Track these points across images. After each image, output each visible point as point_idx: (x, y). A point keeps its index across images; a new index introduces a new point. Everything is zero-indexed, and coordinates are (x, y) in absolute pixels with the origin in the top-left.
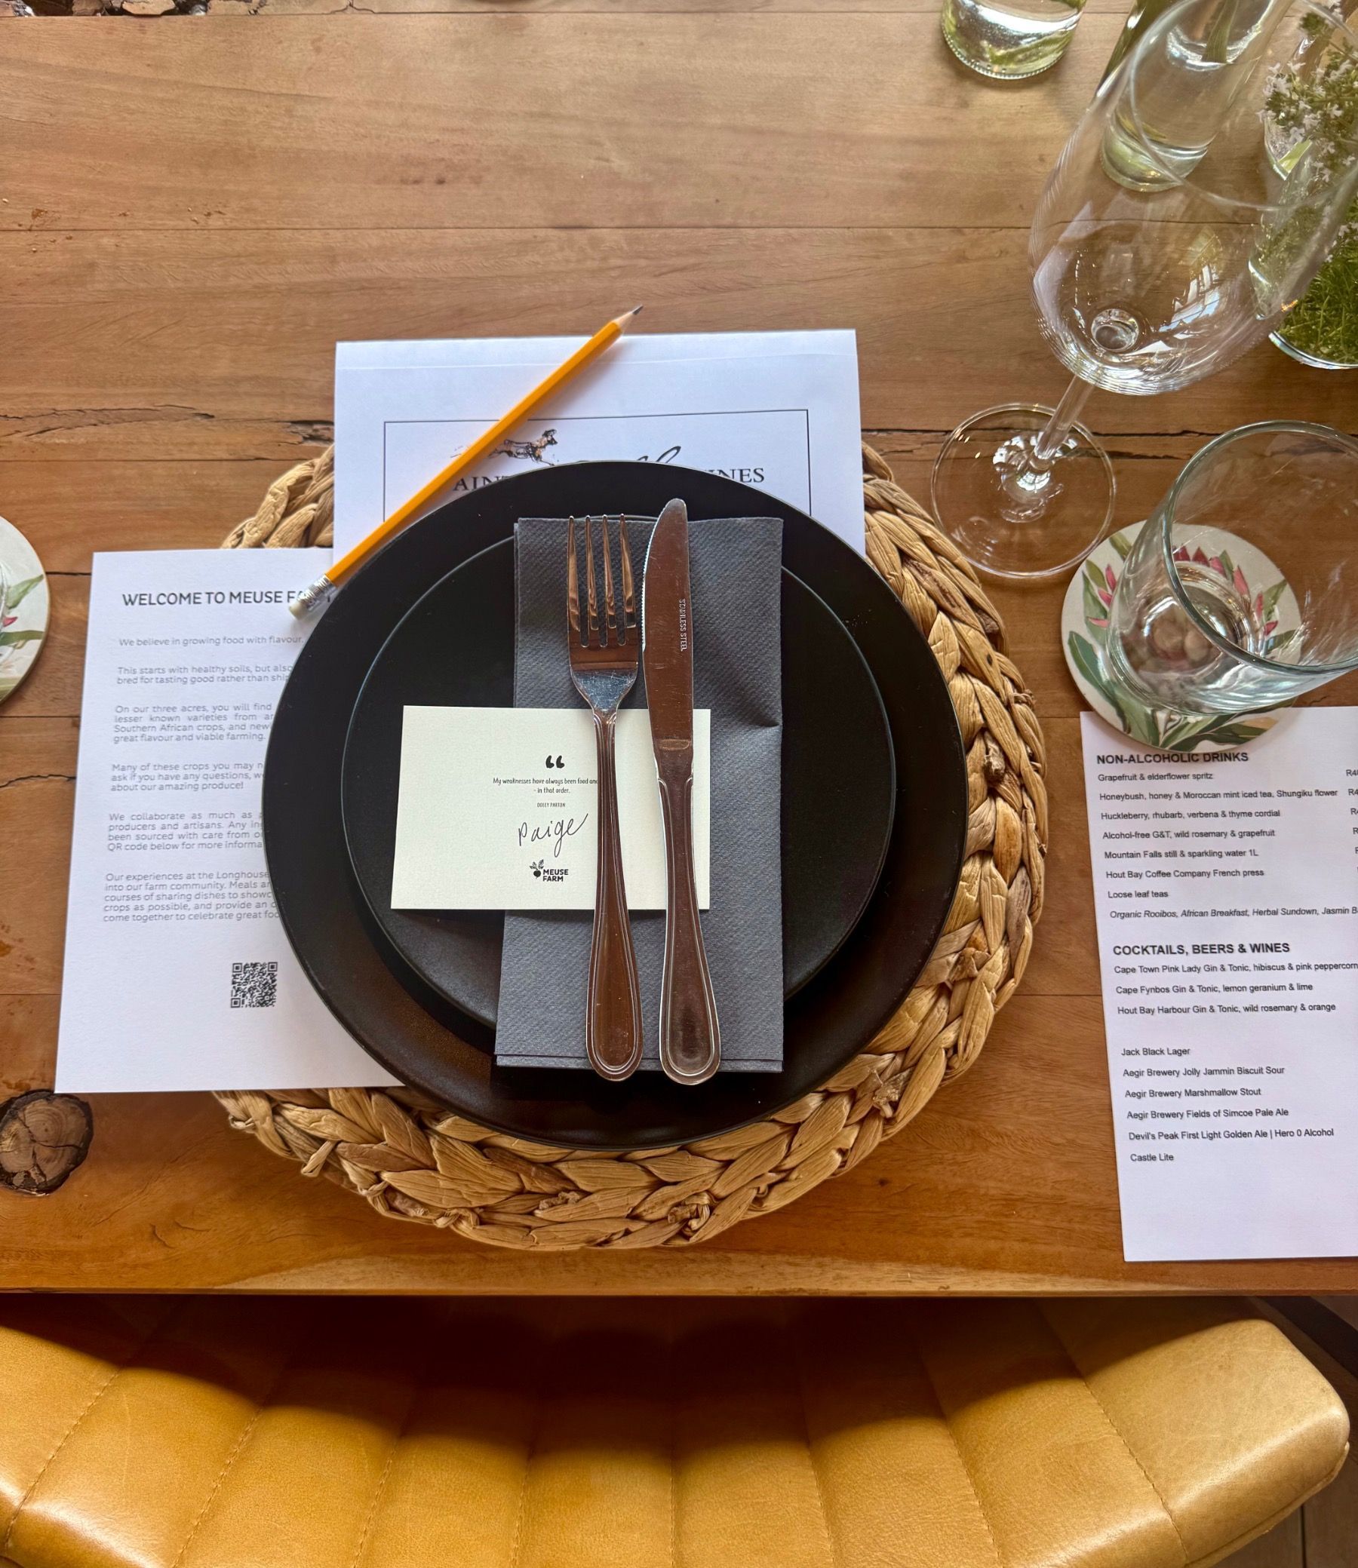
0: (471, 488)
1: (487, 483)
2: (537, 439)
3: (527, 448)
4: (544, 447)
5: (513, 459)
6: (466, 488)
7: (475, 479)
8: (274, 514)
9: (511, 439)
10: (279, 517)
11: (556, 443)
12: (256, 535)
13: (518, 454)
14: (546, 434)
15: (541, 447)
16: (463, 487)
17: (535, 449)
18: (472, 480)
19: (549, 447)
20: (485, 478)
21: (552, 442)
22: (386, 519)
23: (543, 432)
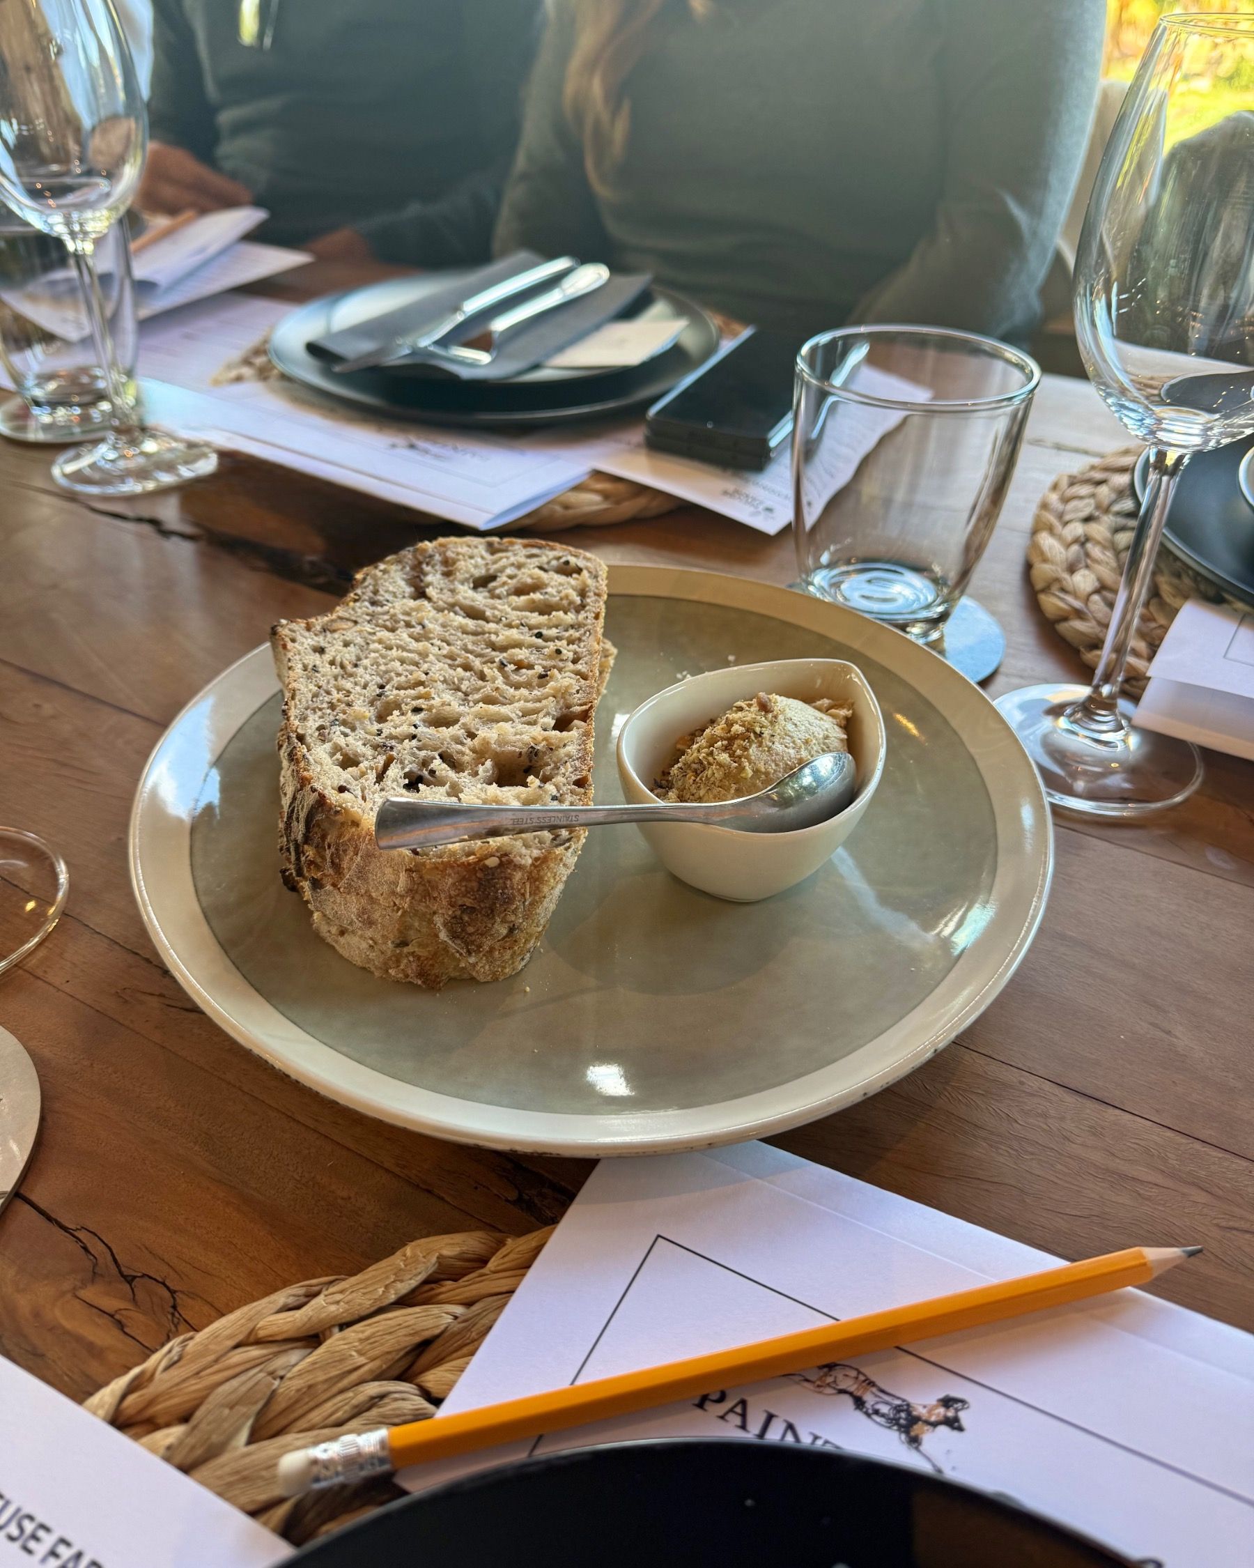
0: (750, 1436)
1: (790, 1439)
2: (924, 1400)
3: (898, 1409)
4: (935, 1425)
5: (859, 1416)
6: (743, 1427)
7: (770, 1417)
8: (386, 1287)
9: (873, 1379)
10: (392, 1297)
11: (960, 1429)
12: (333, 1308)
13: (877, 1412)
14: (947, 1402)
15: (928, 1423)
16: (738, 1420)
17: (914, 1420)
18: (763, 1417)
19: (943, 1429)
20: (790, 1427)
21: (954, 1424)
22: (579, 1382)
23: (942, 1395)
